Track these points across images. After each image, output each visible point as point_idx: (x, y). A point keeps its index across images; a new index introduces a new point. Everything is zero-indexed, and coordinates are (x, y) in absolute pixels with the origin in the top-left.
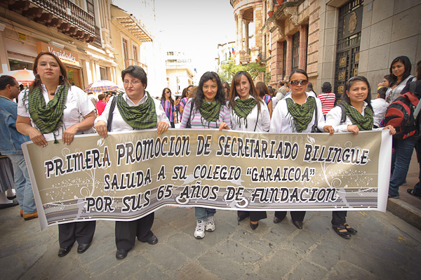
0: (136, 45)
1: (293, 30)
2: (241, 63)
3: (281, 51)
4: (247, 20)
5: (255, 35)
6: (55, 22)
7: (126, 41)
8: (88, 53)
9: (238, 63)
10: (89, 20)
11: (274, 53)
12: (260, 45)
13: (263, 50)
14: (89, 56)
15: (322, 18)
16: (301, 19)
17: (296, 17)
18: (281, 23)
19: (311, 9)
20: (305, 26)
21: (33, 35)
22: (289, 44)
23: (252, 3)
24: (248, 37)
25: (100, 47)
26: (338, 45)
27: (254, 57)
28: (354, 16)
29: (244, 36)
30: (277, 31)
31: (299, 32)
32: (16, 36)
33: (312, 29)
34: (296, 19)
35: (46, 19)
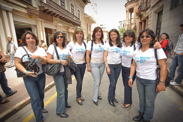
0: (90, 25)
1: (144, 19)
2: (127, 29)
3: (140, 26)
4: (131, 12)
5: (133, 18)
7: (87, 24)
10: (79, 20)
11: (138, 26)
12: (136, 22)
15: (152, 16)
16: (147, 16)
17: (145, 15)
18: (140, 15)
19: (149, 13)
20: (148, 18)
21: (67, 26)
22: (143, 23)
23: (133, 6)
24: (131, 19)
25: (80, 27)
26: (157, 25)
27: (133, 27)
30: (139, 19)
31: (146, 20)
32: (64, 27)
33: (149, 19)
34: (145, 16)
35: (70, 22)
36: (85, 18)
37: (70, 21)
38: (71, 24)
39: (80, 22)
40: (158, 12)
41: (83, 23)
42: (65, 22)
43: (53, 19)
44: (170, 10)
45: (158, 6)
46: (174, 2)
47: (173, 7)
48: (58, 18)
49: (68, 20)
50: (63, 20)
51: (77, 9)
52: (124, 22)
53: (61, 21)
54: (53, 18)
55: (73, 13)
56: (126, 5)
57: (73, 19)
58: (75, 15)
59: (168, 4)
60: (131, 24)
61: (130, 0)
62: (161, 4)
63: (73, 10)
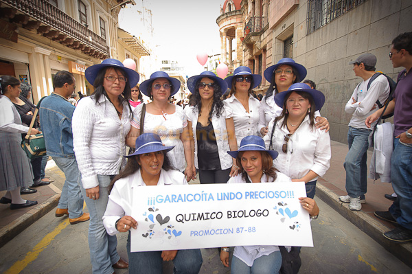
0: (136, 58)
1: (258, 52)
3: (252, 66)
4: (230, 36)
5: (236, 50)
6: (81, 46)
7: (129, 56)
12: (241, 58)
15: (274, 47)
16: (262, 46)
17: (259, 43)
18: (250, 46)
19: (268, 40)
20: (265, 50)
21: (67, 57)
22: (256, 62)
23: (235, 23)
24: (231, 51)
30: (247, 52)
31: (262, 54)
32: (55, 58)
33: (268, 53)
34: (259, 45)
35: (75, 46)
36: (120, 39)
37: (76, 43)
38: (79, 52)
39: (108, 48)
40: (284, 39)
41: (115, 52)
42: (61, 46)
43: (17, 31)
44: (307, 35)
45: (283, 26)
46: (313, 21)
47: (312, 29)
48: (34, 32)
49: (69, 40)
50: (54, 39)
51: (98, 14)
52: (217, 57)
53: (47, 40)
54: (16, 29)
55: (83, 24)
56: (219, 21)
57: (84, 39)
58: (91, 28)
59: (302, 24)
60: (232, 63)
61: (227, 11)
62: (288, 23)
63: (86, 16)
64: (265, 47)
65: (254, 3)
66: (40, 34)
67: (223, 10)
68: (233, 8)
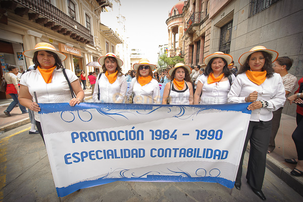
0: (114, 45)
1: (197, 39)
2: (171, 56)
3: (191, 50)
4: (175, 32)
5: (179, 41)
6: (68, 33)
7: (108, 43)
8: (87, 49)
9: (169, 56)
10: (87, 32)
11: (188, 51)
12: (181, 46)
13: (183, 49)
14: (87, 51)
15: (212, 33)
16: (201, 33)
17: (199, 32)
18: (191, 35)
19: (207, 28)
20: (203, 37)
21: (57, 40)
22: (195, 46)
23: (178, 23)
24: (175, 42)
25: (93, 46)
26: (220, 48)
27: (178, 53)
28: (228, 33)
29: (173, 41)
30: (189, 39)
31: (200, 40)
32: (47, 41)
33: (206, 38)
36: (102, 31)
37: (64, 29)
39: (92, 36)
40: (221, 26)
41: (97, 40)
43: (6, 14)
44: (249, 17)
45: (222, 14)
49: (57, 27)
51: (84, 12)
52: (166, 46)
53: (39, 26)
56: (167, 22)
57: (71, 27)
59: (244, 9)
60: (176, 50)
61: (173, 15)
62: (227, 12)
63: (75, 12)
64: (204, 33)
65: (194, 4)
66: (32, 21)
67: (170, 14)
68: (177, 13)
